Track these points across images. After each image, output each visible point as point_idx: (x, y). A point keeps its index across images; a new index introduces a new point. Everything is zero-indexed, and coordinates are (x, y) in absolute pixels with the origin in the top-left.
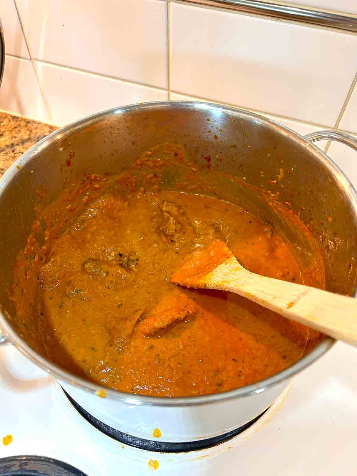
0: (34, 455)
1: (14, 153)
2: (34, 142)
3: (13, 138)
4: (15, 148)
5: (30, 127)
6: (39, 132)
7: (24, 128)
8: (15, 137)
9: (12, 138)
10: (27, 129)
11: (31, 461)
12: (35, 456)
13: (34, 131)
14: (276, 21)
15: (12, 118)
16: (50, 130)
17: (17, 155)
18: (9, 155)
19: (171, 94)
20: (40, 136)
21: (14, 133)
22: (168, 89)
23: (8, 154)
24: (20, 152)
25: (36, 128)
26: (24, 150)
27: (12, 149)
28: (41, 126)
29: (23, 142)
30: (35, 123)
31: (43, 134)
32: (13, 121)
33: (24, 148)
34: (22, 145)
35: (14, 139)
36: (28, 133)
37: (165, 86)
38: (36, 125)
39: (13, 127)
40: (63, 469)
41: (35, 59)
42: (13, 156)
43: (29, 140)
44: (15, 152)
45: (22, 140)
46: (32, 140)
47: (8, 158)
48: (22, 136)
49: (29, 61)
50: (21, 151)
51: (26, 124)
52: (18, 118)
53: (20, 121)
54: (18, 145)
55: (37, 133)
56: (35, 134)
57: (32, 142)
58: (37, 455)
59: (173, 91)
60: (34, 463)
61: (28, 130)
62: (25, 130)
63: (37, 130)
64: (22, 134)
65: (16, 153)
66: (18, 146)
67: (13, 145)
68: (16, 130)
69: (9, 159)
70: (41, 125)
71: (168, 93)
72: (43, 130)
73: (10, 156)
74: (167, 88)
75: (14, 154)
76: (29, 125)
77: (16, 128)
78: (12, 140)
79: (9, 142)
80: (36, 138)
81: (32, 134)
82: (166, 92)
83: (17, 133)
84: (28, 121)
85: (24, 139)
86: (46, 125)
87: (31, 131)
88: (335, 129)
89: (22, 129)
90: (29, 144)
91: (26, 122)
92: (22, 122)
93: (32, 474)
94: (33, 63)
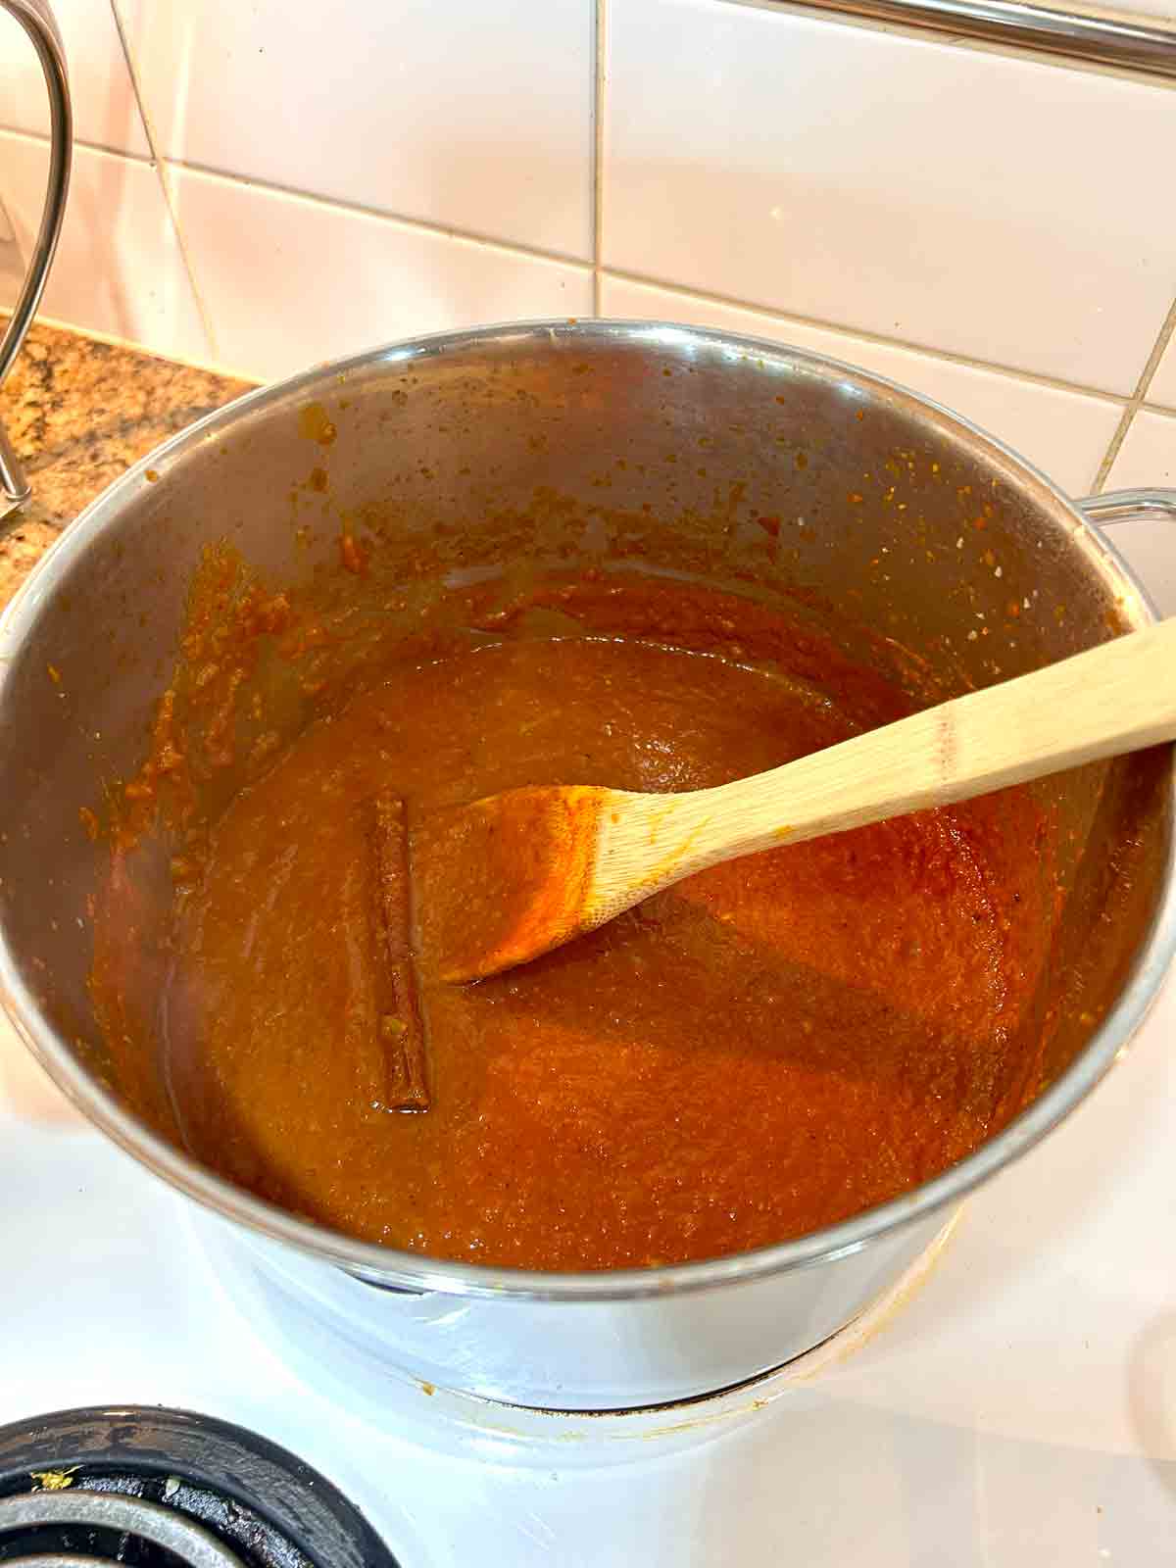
0: (154, 1404)
1: (96, 464)
2: (160, 429)
3: (95, 416)
4: (99, 445)
5: (146, 380)
6: (177, 396)
7: (130, 383)
8: (102, 412)
9: (90, 413)
10: (140, 384)
11: (143, 1423)
12: (159, 1409)
13: (160, 392)
14: (950, 43)
15: (90, 348)
16: (211, 388)
17: (106, 468)
18: (82, 468)
19: (603, 277)
20: (178, 407)
21: (96, 396)
22: (594, 263)
23: (80, 465)
24: (117, 460)
25: (168, 383)
26: (127, 455)
27: (92, 450)
28: (185, 377)
29: (125, 427)
30: (165, 367)
31: (189, 403)
32: (96, 358)
33: (127, 447)
34: (122, 436)
35: (97, 419)
36: (141, 397)
37: (582, 250)
38: (166, 373)
39: (94, 376)
40: (243, 1451)
41: (165, 158)
42: (93, 473)
43: (146, 423)
44: (101, 459)
45: (124, 422)
46: (156, 421)
47: (78, 477)
48: (121, 407)
49: (146, 165)
50: (119, 457)
51: (135, 369)
52: (109, 348)
53: (118, 358)
54: (109, 437)
55: (169, 399)
56: (163, 401)
57: (153, 427)
58: (165, 1405)
59: (610, 270)
60: (154, 1430)
61: (140, 388)
62: (131, 389)
63: (172, 391)
64: (121, 401)
65: (103, 463)
66: (109, 442)
67: (92, 437)
68: (104, 386)
69: (82, 481)
70: (182, 372)
71: (595, 279)
72: (191, 388)
73: (83, 473)
74: (591, 260)
75: (97, 466)
76: (147, 372)
77: (102, 380)
78: (92, 420)
79: (83, 425)
80: (166, 416)
81: (153, 400)
82: (585, 273)
83: (107, 399)
84: (142, 358)
85: (131, 419)
86: (199, 373)
87: (150, 393)
88: (1137, 399)
89: (121, 385)
90: (144, 433)
91: (134, 361)
92: (124, 360)
93: (150, 1461)
94: (160, 171)
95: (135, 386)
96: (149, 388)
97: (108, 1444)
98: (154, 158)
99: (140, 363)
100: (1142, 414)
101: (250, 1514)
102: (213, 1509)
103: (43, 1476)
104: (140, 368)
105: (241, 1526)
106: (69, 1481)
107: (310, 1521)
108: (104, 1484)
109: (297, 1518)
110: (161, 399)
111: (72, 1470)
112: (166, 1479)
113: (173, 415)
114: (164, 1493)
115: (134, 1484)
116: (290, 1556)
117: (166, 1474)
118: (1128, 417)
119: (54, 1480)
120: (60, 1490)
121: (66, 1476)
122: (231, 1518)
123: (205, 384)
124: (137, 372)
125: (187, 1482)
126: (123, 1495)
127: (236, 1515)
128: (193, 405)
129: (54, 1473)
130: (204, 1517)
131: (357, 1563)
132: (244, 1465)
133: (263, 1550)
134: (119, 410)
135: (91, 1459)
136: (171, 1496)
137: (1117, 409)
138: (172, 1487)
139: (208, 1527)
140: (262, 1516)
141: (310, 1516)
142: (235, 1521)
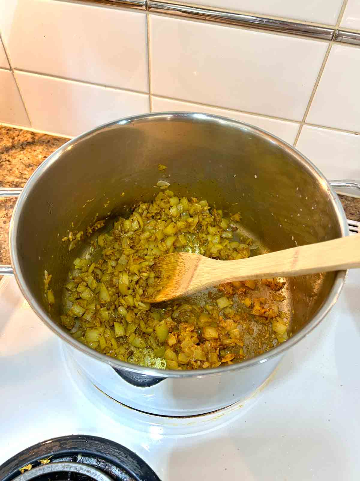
0: (71, 434)
2: (19, 149)
5: (11, 135)
6: (22, 139)
7: (6, 136)
10: (9, 136)
12: (72, 436)
13: (16, 138)
14: (246, 30)
16: (32, 136)
19: (152, 97)
20: (23, 142)
24: (7, 160)
25: (18, 135)
26: (9, 158)
28: (23, 133)
29: (7, 150)
30: (16, 130)
31: (26, 141)
33: (9, 156)
34: (7, 153)
36: (11, 140)
37: (145, 90)
41: (15, 69)
43: (13, 148)
45: (6, 148)
46: (16, 147)
48: (5, 144)
49: (8, 71)
50: (7, 159)
51: (7, 132)
54: (3, 153)
55: (19, 140)
56: (18, 141)
57: (16, 149)
58: (74, 434)
59: (154, 95)
60: (72, 442)
61: (10, 137)
63: (20, 137)
64: (4, 142)
65: (2, 161)
66: (3, 155)
70: (22, 132)
71: (150, 97)
72: (25, 136)
74: (148, 92)
76: (11, 132)
80: (19, 145)
81: (15, 141)
82: (147, 96)
84: (8, 128)
85: (8, 147)
86: (27, 132)
87: (13, 139)
88: (303, 122)
89: (3, 137)
90: (13, 151)
91: (6, 130)
92: (3, 130)
93: (73, 450)
94: (13, 72)
95: (8, 137)
96: (13, 137)
97: (60, 448)
98: (11, 69)
99: (8, 130)
100: (305, 126)
101: (103, 461)
102: (93, 462)
103: (41, 461)
104: (8, 131)
105: (101, 465)
108: (58, 460)
109: (119, 459)
110: (17, 140)
111: (50, 457)
112: (77, 455)
113: (21, 145)
114: (77, 459)
115: (68, 459)
116: (117, 470)
118: (301, 127)
119: (45, 461)
120: (47, 464)
121: (48, 460)
122: (99, 463)
123: (29, 134)
124: (8, 132)
125: (84, 455)
126: (65, 462)
127: (100, 462)
128: (27, 141)
129: (45, 459)
130: (90, 464)
131: (138, 468)
132: (101, 446)
133: (109, 471)
134: (4, 145)
135: (55, 453)
136: (80, 460)
137: (297, 125)
138: (79, 457)
139: (93, 466)
140: (107, 460)
141: (122, 458)
142: (100, 464)
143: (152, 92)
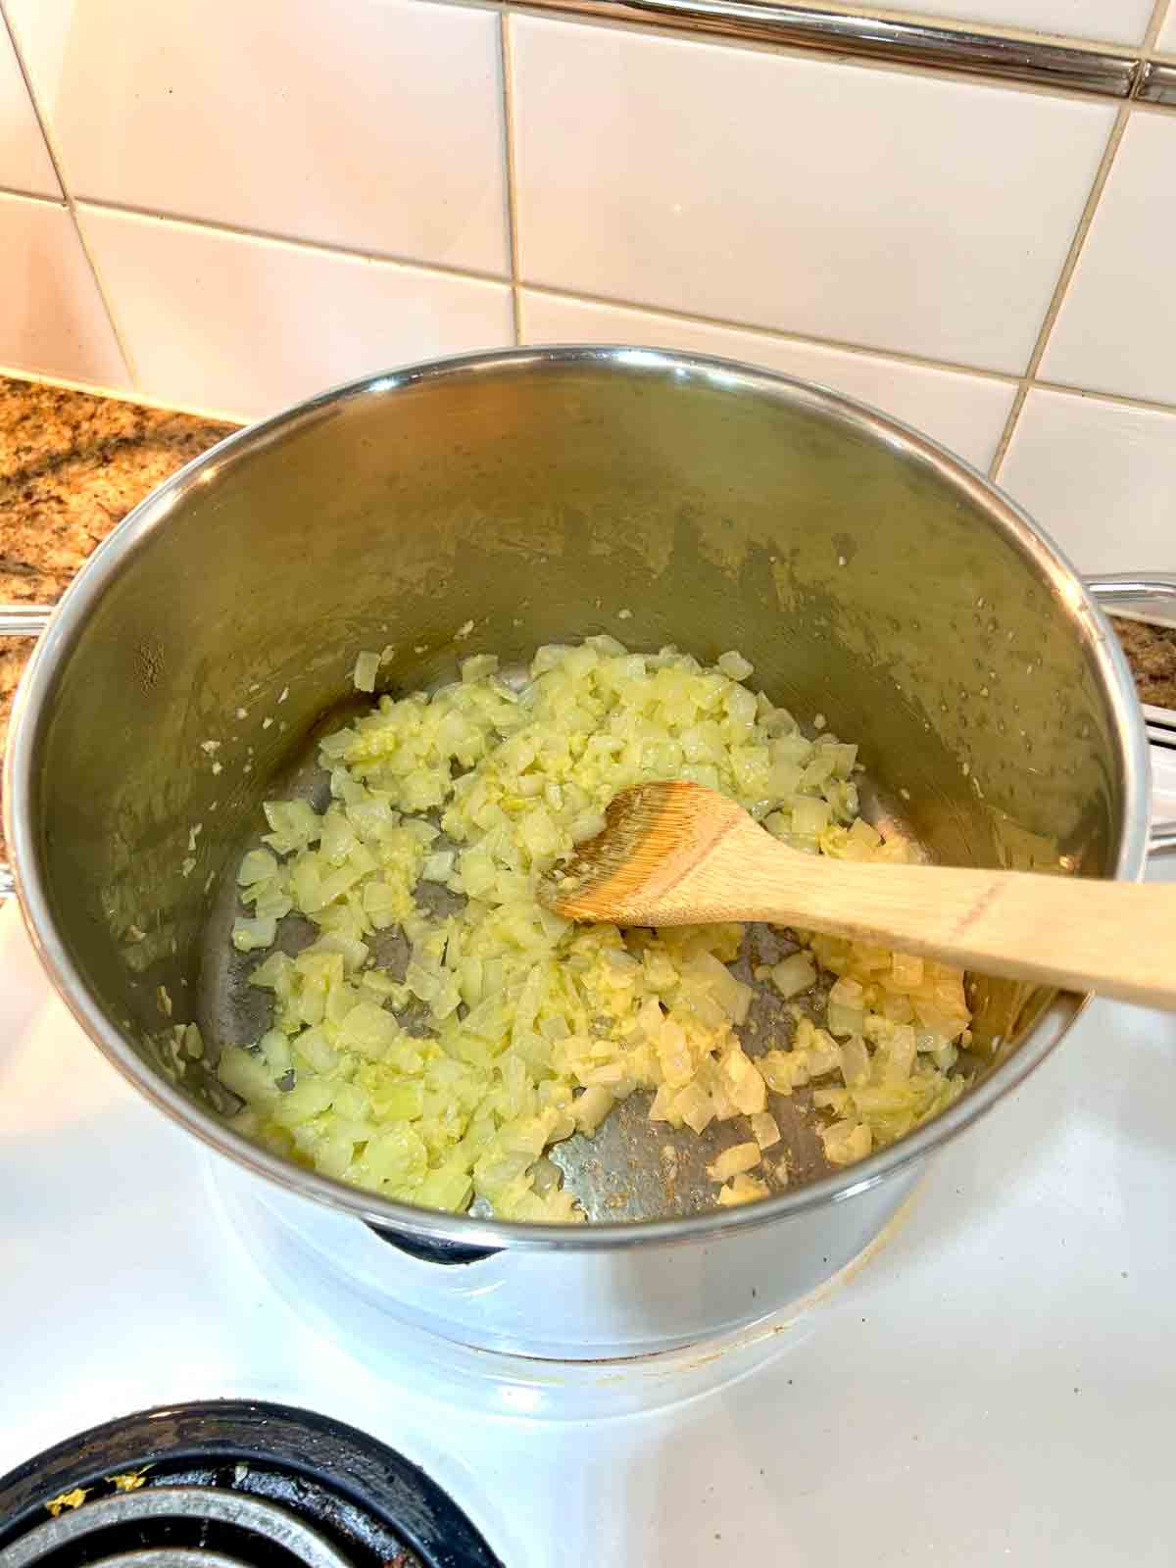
0: (215, 1397)
1: (30, 502)
2: (91, 463)
3: (22, 454)
4: (31, 483)
5: (70, 414)
6: (104, 429)
7: (52, 419)
8: (29, 450)
9: (16, 453)
10: (64, 419)
12: (222, 1402)
13: (85, 426)
15: (8, 386)
16: (135, 419)
17: (42, 507)
18: (16, 508)
19: (522, 292)
20: (106, 439)
21: (21, 435)
22: (512, 279)
23: (14, 505)
24: (52, 498)
25: (93, 416)
26: (62, 492)
27: (24, 489)
28: (108, 409)
29: (55, 463)
30: (87, 400)
31: (116, 435)
32: (15, 396)
33: (60, 483)
34: (54, 472)
35: (24, 457)
36: (68, 433)
37: (502, 269)
38: (89, 407)
39: (17, 415)
40: (306, 1430)
41: (77, 198)
42: (28, 513)
43: (75, 457)
44: (35, 498)
45: (52, 458)
46: (84, 456)
47: (15, 517)
48: (49, 443)
49: (59, 205)
50: (53, 493)
51: (56, 405)
52: (27, 385)
53: (38, 395)
54: (40, 475)
55: (95, 433)
56: (91, 434)
57: (84, 461)
58: (226, 1398)
59: (526, 285)
60: (219, 1421)
61: (64, 423)
62: (56, 425)
63: (97, 424)
64: (47, 437)
65: (38, 501)
66: (42, 479)
67: (23, 476)
68: (28, 424)
69: (19, 520)
70: (105, 405)
71: (514, 291)
72: (116, 420)
73: (19, 512)
74: (509, 274)
75: (32, 504)
76: (68, 407)
77: (25, 418)
78: (20, 459)
79: (11, 464)
80: (94, 449)
81: (80, 435)
82: (504, 289)
83: (33, 437)
84: (62, 393)
85: (58, 455)
86: (122, 404)
87: (76, 427)
88: (1028, 378)
89: (45, 421)
90: (75, 468)
91: (54, 398)
92: (43, 397)
93: (220, 1451)
94: (72, 210)
95: (58, 422)
96: (74, 422)
97: (177, 1440)
98: (65, 198)
99: (62, 398)
100: (1035, 393)
101: (317, 1487)
102: (284, 1489)
103: (116, 1478)
104: (62, 403)
105: (310, 1500)
106: (142, 1481)
107: (377, 1485)
108: (170, 1480)
109: (366, 1484)
110: (86, 432)
111: (145, 1469)
112: (234, 1467)
113: (101, 449)
114: (234, 1480)
115: (203, 1476)
116: (360, 1521)
117: (234, 1461)
118: (1021, 395)
119: (128, 1482)
120: (134, 1490)
121: (139, 1477)
122: (301, 1495)
123: (129, 414)
124: (59, 408)
125: (257, 1466)
126: (195, 1486)
127: (305, 1491)
128: (120, 436)
129: (127, 1475)
130: (275, 1496)
131: (427, 1517)
132: (311, 1441)
133: (335, 1519)
134: (46, 447)
135: (162, 1456)
136: (241, 1482)
137: (1010, 388)
138: (240, 1473)
139: (281, 1504)
140: (329, 1486)
141: (377, 1481)
142: (305, 1497)
143: (522, 276)
